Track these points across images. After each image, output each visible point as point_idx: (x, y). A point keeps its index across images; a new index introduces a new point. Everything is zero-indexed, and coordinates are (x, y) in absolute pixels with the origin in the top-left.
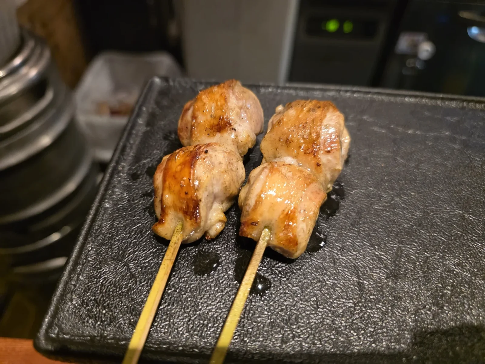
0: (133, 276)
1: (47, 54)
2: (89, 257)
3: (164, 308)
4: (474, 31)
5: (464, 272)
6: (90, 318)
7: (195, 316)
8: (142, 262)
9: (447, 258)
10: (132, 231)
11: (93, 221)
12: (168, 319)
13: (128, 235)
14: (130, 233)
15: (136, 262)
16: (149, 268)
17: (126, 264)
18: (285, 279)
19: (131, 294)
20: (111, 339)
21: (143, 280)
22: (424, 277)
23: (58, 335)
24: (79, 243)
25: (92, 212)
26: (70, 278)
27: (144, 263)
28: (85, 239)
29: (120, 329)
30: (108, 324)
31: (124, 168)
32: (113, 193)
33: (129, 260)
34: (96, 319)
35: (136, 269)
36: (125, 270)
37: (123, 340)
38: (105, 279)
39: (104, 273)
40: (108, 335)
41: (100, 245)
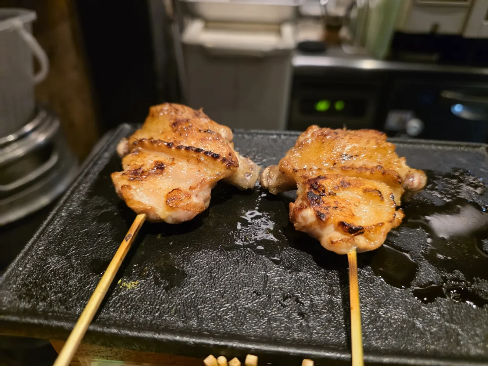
0: (72, 266)
1: (56, 124)
2: (38, 251)
4: (457, 109)
6: (28, 296)
8: (82, 256)
10: (80, 234)
11: (48, 224)
13: (76, 237)
14: (77, 235)
15: (77, 256)
16: (87, 260)
17: (68, 258)
18: (201, 271)
19: (66, 279)
20: (41, 311)
21: (79, 270)
24: (32, 240)
26: (18, 265)
28: (38, 237)
29: (51, 305)
30: (41, 301)
31: (84, 188)
32: (71, 206)
33: (72, 255)
34: (32, 296)
35: (76, 261)
36: (66, 262)
37: (51, 312)
38: (48, 267)
39: (48, 263)
40: (39, 308)
41: (51, 243)
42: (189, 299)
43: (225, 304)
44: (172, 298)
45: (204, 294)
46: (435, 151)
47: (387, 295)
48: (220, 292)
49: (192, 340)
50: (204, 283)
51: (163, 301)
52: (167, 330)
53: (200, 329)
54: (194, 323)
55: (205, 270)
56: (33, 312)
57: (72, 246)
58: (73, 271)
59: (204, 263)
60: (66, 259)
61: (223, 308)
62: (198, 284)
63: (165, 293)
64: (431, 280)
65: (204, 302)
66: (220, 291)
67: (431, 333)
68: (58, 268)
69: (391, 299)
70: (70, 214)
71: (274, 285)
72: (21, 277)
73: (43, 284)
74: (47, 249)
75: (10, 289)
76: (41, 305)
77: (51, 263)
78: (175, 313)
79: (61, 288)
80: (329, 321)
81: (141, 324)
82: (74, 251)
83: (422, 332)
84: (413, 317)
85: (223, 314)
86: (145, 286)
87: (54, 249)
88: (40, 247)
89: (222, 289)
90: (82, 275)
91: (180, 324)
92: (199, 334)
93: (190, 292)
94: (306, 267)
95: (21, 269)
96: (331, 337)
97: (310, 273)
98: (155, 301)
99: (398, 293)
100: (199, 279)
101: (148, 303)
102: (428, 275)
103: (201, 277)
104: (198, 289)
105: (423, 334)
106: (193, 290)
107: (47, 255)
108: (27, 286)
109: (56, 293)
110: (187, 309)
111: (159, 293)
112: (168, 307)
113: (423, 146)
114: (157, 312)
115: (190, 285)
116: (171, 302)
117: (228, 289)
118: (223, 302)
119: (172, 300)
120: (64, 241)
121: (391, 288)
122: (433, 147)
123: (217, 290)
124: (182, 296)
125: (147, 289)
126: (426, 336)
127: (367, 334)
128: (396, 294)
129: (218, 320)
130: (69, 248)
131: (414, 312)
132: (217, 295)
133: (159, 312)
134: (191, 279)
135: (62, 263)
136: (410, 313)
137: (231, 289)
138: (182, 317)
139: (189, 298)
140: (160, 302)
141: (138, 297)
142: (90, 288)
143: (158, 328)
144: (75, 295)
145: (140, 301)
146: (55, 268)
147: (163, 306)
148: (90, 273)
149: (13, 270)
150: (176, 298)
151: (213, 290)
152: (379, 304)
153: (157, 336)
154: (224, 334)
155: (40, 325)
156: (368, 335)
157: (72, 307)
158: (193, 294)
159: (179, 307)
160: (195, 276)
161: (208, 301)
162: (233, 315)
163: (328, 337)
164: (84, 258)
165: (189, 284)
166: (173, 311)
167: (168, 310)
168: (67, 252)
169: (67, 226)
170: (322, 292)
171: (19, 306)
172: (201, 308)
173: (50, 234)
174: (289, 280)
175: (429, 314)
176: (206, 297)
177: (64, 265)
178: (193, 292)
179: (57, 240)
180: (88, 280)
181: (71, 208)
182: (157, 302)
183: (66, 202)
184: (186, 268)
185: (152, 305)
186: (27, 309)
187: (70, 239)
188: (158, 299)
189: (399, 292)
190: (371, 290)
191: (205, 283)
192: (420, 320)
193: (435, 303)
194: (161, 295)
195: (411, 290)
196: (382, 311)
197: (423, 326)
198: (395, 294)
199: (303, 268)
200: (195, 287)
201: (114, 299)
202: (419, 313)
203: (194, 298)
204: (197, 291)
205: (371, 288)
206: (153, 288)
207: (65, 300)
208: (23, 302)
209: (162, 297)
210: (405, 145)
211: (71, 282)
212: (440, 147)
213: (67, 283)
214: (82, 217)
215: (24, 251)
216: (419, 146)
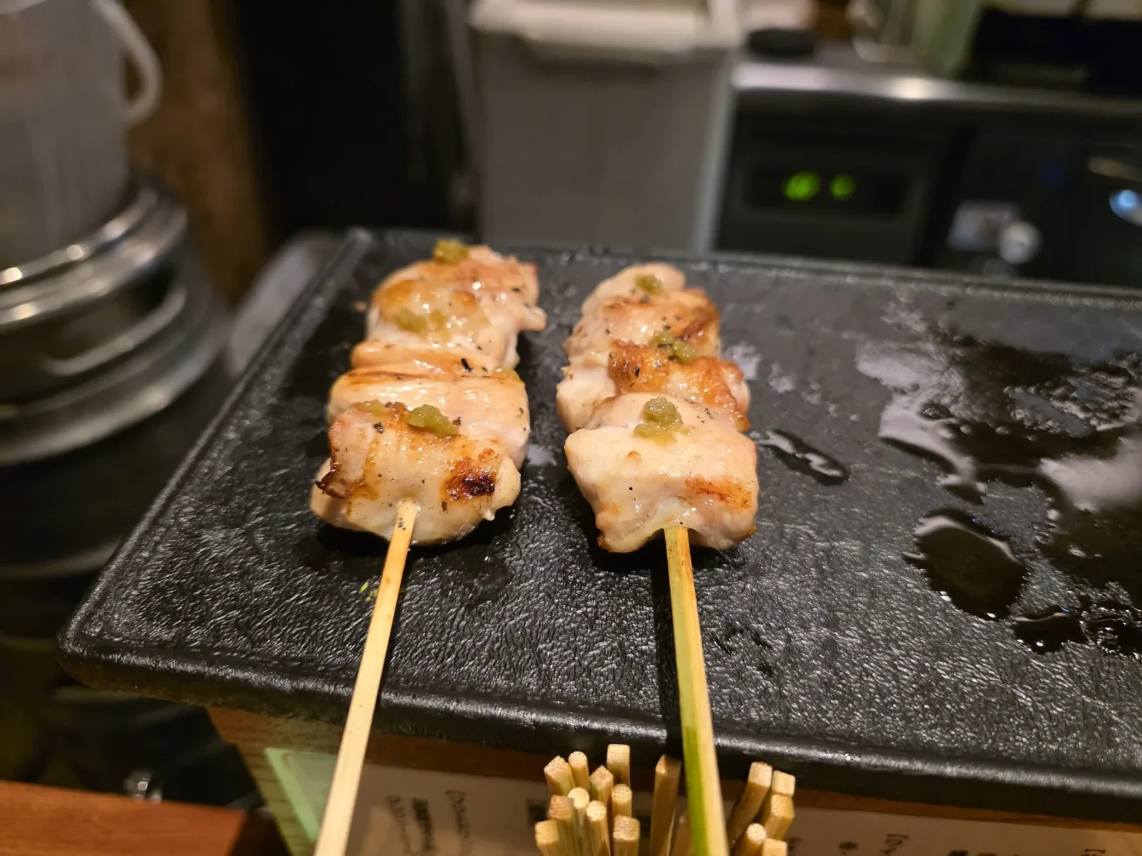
0: (256, 551)
2: (181, 517)
3: (304, 603)
4: (1125, 201)
5: (903, 575)
6: (165, 613)
7: (360, 620)
8: (278, 529)
9: (872, 549)
10: (271, 480)
11: (201, 456)
12: (307, 622)
13: (262, 486)
14: (266, 481)
15: (269, 528)
16: (290, 539)
17: (248, 533)
18: (543, 569)
19: (247, 579)
20: (197, 647)
21: (274, 559)
22: (818, 579)
23: (100, 634)
24: (167, 491)
25: (202, 442)
26: (138, 547)
27: (283, 531)
28: (180, 486)
29: (216, 633)
30: (196, 624)
31: (273, 376)
32: (246, 417)
33: (256, 526)
34: (175, 615)
35: (265, 540)
36: (244, 542)
37: (218, 649)
38: (204, 553)
39: (205, 543)
40: (193, 641)
41: (207, 499)
42: (518, 630)
43: (597, 642)
44: (482, 625)
45: (551, 619)
46: (1076, 310)
47: (956, 634)
48: (587, 616)
49: (530, 717)
50: (549, 596)
51: (461, 632)
52: (472, 694)
53: (545, 695)
54: (530, 681)
55: (551, 566)
56: (179, 649)
57: (255, 505)
58: (260, 563)
59: (548, 552)
60: (244, 534)
61: (593, 650)
62: (537, 596)
63: (466, 613)
64: (1054, 602)
65: (551, 636)
66: (585, 613)
67: (1050, 718)
68: (229, 554)
69: (964, 642)
70: (246, 435)
71: (705, 604)
72: (149, 571)
73: (196, 589)
74: (199, 512)
75: (126, 598)
76: (197, 635)
77: (212, 543)
78: (490, 658)
79: (236, 599)
80: (828, 685)
81: (415, 679)
82: (261, 518)
83: (1030, 713)
84: (1012, 683)
85: (595, 662)
86: (421, 597)
87: (215, 512)
88: (184, 507)
89: (589, 610)
90: (281, 571)
91: (500, 681)
92: (545, 705)
93: (520, 613)
94: (775, 567)
95: (146, 554)
96: (830, 719)
97: (786, 579)
98: (443, 631)
99: (981, 629)
100: (539, 586)
101: (430, 635)
102: (1048, 592)
103: (544, 582)
104: (536, 607)
105: (1033, 718)
106: (527, 611)
107: (201, 526)
108: (163, 591)
109: (227, 609)
110: (516, 651)
111: (451, 614)
112: (474, 645)
113: (1047, 297)
114: (449, 655)
115: (521, 598)
116: (479, 635)
117: (603, 610)
118: (594, 636)
119: (481, 630)
120: (238, 494)
121: (965, 616)
122: (1071, 301)
123: (579, 612)
124: (503, 623)
125: (424, 604)
126: (1038, 724)
127: (909, 714)
128: (976, 630)
129: (584, 675)
130: (249, 510)
131: (1015, 672)
132: (581, 622)
133: (454, 656)
134: (522, 585)
135: (237, 545)
136: (1006, 674)
137: (610, 610)
138: (505, 666)
139: (518, 626)
140: (455, 634)
141: (407, 621)
142: (298, 599)
143: (453, 689)
144: (268, 613)
145: (411, 631)
146: (221, 554)
147: (463, 642)
148: (299, 566)
149: (129, 557)
150: (490, 626)
151: (570, 611)
152: (938, 651)
153: (453, 706)
154: (597, 705)
155: (199, 676)
156: (911, 717)
157: (265, 640)
158: (526, 619)
159: (497, 645)
160: (531, 579)
161: (561, 634)
162: (614, 666)
163: (824, 719)
164: (284, 534)
165: (518, 597)
166: (486, 654)
167: (473, 651)
168: (244, 519)
169: (240, 462)
170: (810, 621)
171: (147, 635)
172: (545, 648)
173: (206, 478)
174: (740, 593)
175: (1046, 676)
176: (556, 625)
177: (239, 549)
178: (527, 614)
179: (221, 494)
180: (295, 581)
181: (247, 422)
182: (448, 634)
183: (235, 408)
184: (511, 562)
185: (439, 640)
186: (167, 642)
187: (250, 491)
188: (451, 627)
189: (982, 626)
190: (920, 620)
191: (552, 595)
192: (1027, 689)
193: (1062, 653)
194: (458, 620)
195: (1009, 624)
196: (943, 668)
197: (1033, 702)
198: (973, 631)
199: (769, 569)
200: (530, 602)
201: (355, 624)
202: (1025, 674)
203: (529, 627)
204: (536, 611)
205: (921, 617)
206: (438, 602)
207: (248, 625)
208: (157, 625)
209: (460, 622)
210: (1006, 295)
211: (260, 586)
212: (1087, 302)
213: (250, 588)
214: (273, 442)
215: (151, 514)
216: (1038, 298)
